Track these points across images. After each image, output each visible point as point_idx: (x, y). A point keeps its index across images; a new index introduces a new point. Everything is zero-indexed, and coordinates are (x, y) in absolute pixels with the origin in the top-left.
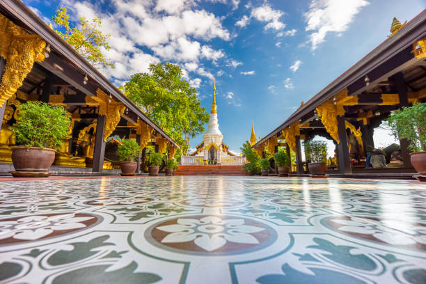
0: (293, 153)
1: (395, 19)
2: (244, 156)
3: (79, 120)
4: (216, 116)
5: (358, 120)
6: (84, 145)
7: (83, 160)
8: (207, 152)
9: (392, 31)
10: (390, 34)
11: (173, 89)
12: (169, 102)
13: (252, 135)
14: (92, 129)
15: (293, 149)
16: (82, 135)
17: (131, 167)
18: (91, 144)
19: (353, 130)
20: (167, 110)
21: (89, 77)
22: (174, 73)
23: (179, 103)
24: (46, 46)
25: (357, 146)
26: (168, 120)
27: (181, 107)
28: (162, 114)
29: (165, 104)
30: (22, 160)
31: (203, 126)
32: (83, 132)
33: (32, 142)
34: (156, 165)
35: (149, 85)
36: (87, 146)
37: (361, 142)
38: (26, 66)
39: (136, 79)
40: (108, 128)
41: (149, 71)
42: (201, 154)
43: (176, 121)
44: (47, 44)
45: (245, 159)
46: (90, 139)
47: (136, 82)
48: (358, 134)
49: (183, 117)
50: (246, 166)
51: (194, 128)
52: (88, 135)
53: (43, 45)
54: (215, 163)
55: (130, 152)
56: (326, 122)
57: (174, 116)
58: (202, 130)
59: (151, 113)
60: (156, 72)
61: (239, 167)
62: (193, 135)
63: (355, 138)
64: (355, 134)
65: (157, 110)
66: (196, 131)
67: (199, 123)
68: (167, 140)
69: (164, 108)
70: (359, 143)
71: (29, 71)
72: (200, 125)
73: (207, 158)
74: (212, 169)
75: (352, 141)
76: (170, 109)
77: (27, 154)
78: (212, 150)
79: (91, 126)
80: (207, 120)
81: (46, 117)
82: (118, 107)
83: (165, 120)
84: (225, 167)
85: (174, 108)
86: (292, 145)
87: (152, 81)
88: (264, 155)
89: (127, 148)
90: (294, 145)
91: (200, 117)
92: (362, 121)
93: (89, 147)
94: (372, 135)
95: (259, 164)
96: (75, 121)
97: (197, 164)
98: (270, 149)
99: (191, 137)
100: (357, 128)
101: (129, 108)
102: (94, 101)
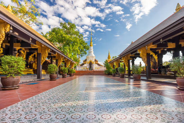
0: (126, 67)
1: (178, 4)
2: (105, 67)
3: (28, 51)
4: (92, 47)
5: (157, 51)
6: (32, 63)
7: (32, 70)
8: (88, 64)
9: (176, 10)
10: (175, 11)
11: (71, 35)
12: (70, 42)
13: (109, 56)
14: (35, 55)
15: (127, 66)
16: (30, 58)
17: (54, 76)
18: (35, 62)
19: (154, 55)
20: (69, 46)
21: (32, 38)
22: (72, 27)
23: (74, 42)
24: (10, 27)
25: (155, 63)
26: (70, 50)
27: (76, 44)
28: (67, 47)
29: (68, 43)
30: (6, 83)
31: (86, 52)
32: (31, 57)
33: (9, 75)
34: (65, 73)
35: (60, 34)
36: (33, 63)
37: (157, 61)
38: (1, 37)
39: (54, 30)
40: (42, 59)
41: (60, 26)
42: (85, 65)
43: (74, 50)
44: (11, 25)
45: (105, 68)
46: (34, 60)
47: (54, 32)
48: (156, 57)
49: (77, 48)
50: (106, 71)
51: (82, 53)
52: (33, 58)
53: (9, 26)
54: (92, 69)
55: (53, 70)
56: (142, 56)
57: (73, 48)
58: (86, 53)
59: (62, 47)
60: (63, 27)
61: (102, 71)
62: (82, 56)
63: (155, 59)
64: (155, 57)
65: (64, 46)
66: (83, 54)
67: (85, 50)
68: (70, 60)
69: (68, 44)
70: (156, 61)
71: (4, 39)
72: (85, 51)
73: (88, 67)
74: (90, 72)
75: (153, 60)
76: (71, 45)
77: (8, 80)
78: (91, 64)
79: (34, 54)
80: (88, 49)
81: (14, 63)
82: (47, 49)
83: (69, 50)
84: (96, 71)
85: (72, 45)
86: (126, 64)
87: (61, 32)
88: (114, 66)
89: (52, 68)
90: (127, 64)
91: (85, 47)
92: (158, 51)
93: (34, 64)
94: (162, 58)
95: (111, 70)
96: (26, 52)
97: (84, 70)
98: (116, 64)
99: (81, 57)
100: (156, 55)
101: (52, 50)
102: (35, 46)
